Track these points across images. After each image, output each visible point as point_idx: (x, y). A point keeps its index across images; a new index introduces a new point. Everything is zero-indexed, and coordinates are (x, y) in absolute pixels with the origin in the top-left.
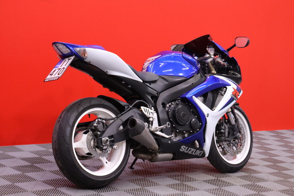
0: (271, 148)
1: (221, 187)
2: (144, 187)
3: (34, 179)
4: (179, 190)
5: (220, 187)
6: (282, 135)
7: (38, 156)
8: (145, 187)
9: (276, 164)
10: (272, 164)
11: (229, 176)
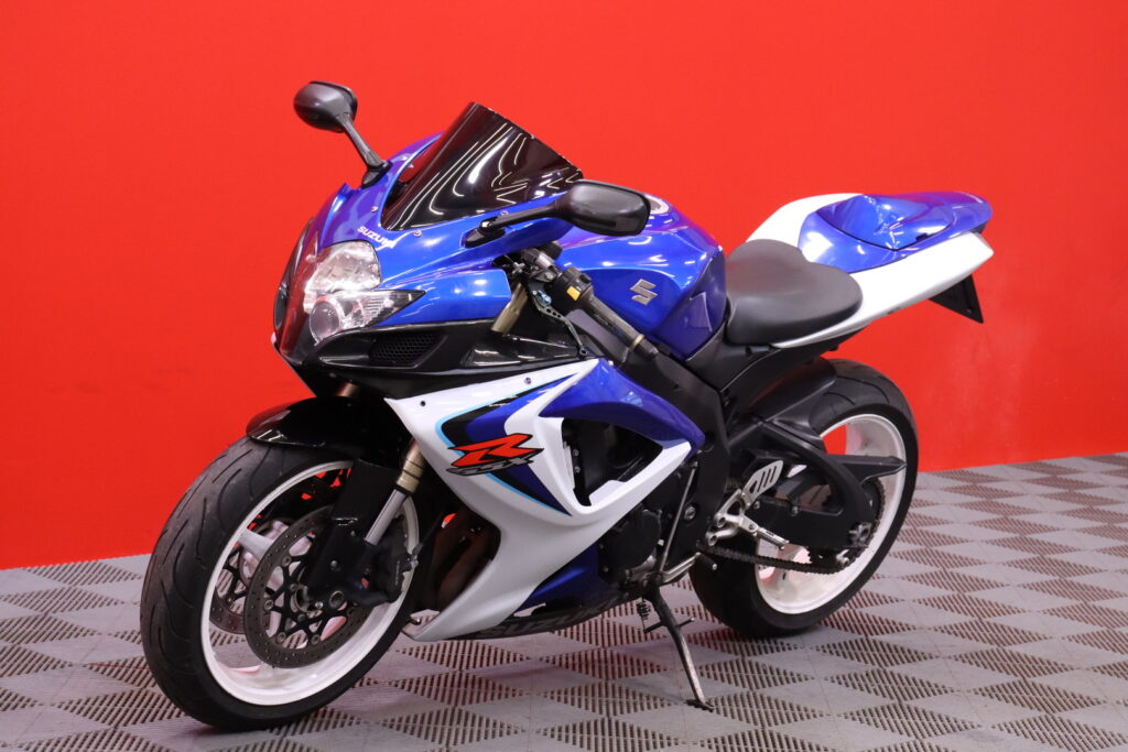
0: (947, 533)
1: (757, 687)
2: (460, 705)
3: (28, 701)
4: (597, 708)
5: (751, 688)
6: (989, 485)
7: (37, 613)
8: (463, 703)
9: (967, 594)
10: (950, 593)
11: (786, 647)
